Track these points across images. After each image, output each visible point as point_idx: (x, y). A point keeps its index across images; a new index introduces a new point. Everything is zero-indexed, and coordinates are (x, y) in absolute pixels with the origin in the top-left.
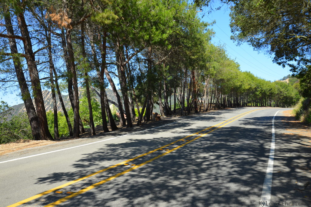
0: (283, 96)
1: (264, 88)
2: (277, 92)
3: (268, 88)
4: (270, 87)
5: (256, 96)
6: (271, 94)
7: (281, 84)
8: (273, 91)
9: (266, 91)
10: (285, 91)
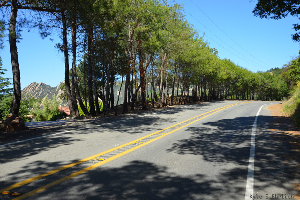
1: (246, 79)
2: (261, 83)
3: (251, 78)
4: (252, 77)
5: (236, 87)
7: (265, 75)
8: (256, 82)
9: (248, 81)
10: (269, 82)
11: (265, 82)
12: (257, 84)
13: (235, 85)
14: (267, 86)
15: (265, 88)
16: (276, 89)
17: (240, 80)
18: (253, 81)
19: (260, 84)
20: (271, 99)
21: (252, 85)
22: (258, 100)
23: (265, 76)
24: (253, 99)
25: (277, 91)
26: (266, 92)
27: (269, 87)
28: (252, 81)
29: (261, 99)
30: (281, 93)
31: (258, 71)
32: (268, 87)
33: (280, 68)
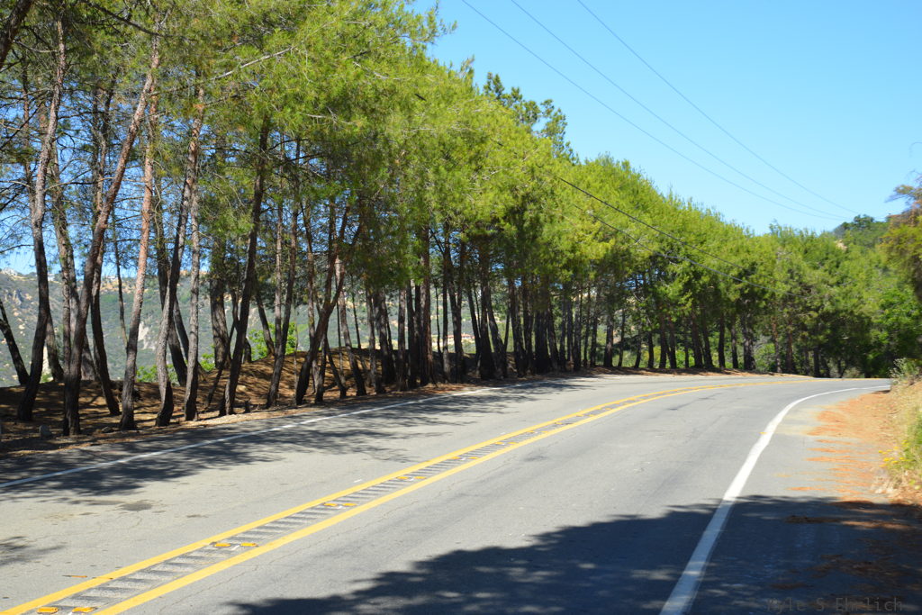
0: (817, 310)
2: (788, 287)
3: (734, 260)
4: (743, 255)
7: (808, 245)
8: (758, 279)
9: (720, 276)
10: (825, 283)
12: (764, 292)
14: (817, 303)
15: (809, 309)
16: (859, 317)
18: (746, 273)
20: (839, 363)
21: (743, 295)
23: (806, 252)
25: (863, 324)
26: (814, 331)
28: (740, 276)
31: (771, 228)
32: (822, 305)
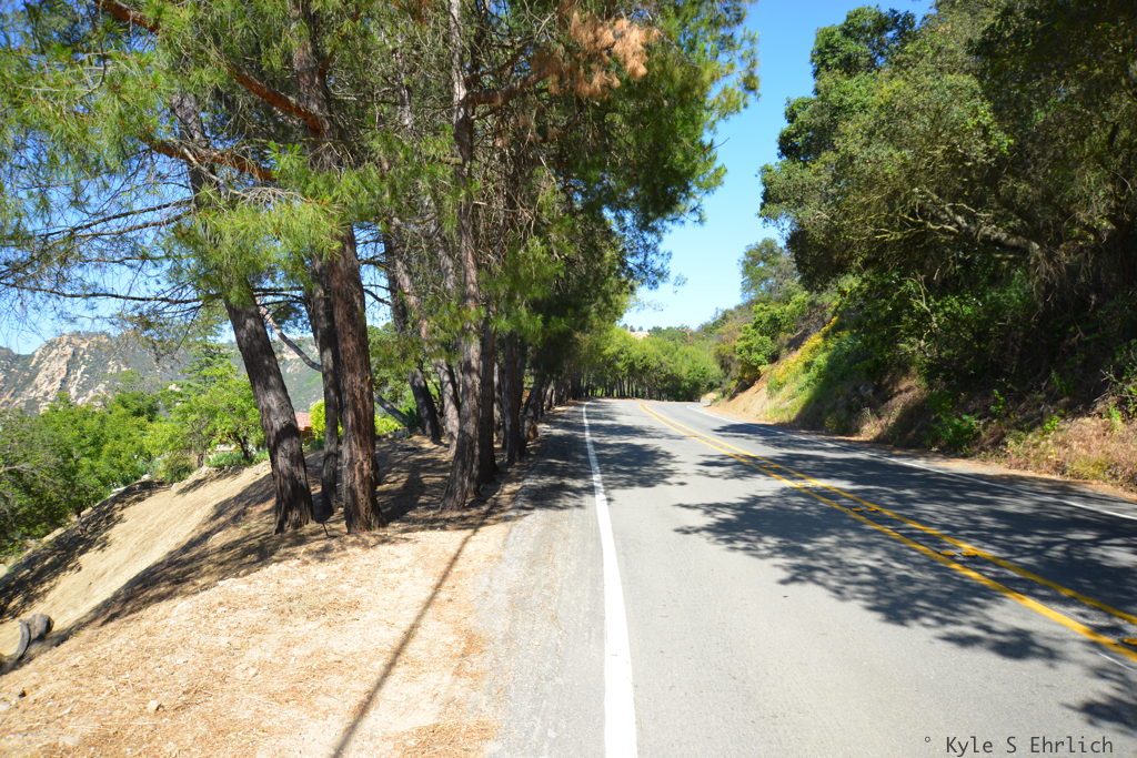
1: (634, 355)
5: (616, 370)
6: (646, 367)
11: (662, 360)
13: (614, 366)
17: (623, 356)
19: (655, 364)
22: (643, 397)
24: (637, 396)
27: (669, 372)
29: (651, 398)
30: (687, 384)
32: (667, 372)
33: (664, 328)
